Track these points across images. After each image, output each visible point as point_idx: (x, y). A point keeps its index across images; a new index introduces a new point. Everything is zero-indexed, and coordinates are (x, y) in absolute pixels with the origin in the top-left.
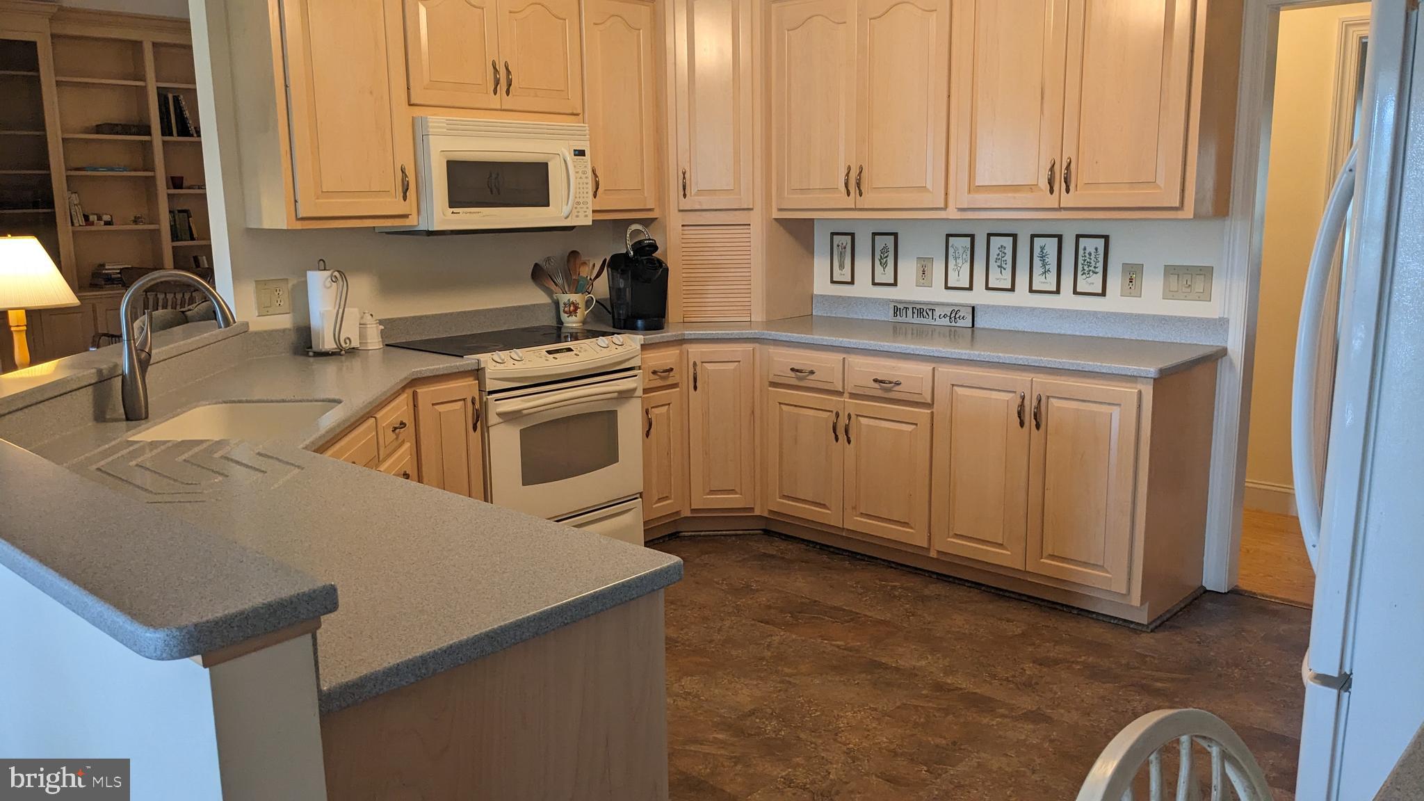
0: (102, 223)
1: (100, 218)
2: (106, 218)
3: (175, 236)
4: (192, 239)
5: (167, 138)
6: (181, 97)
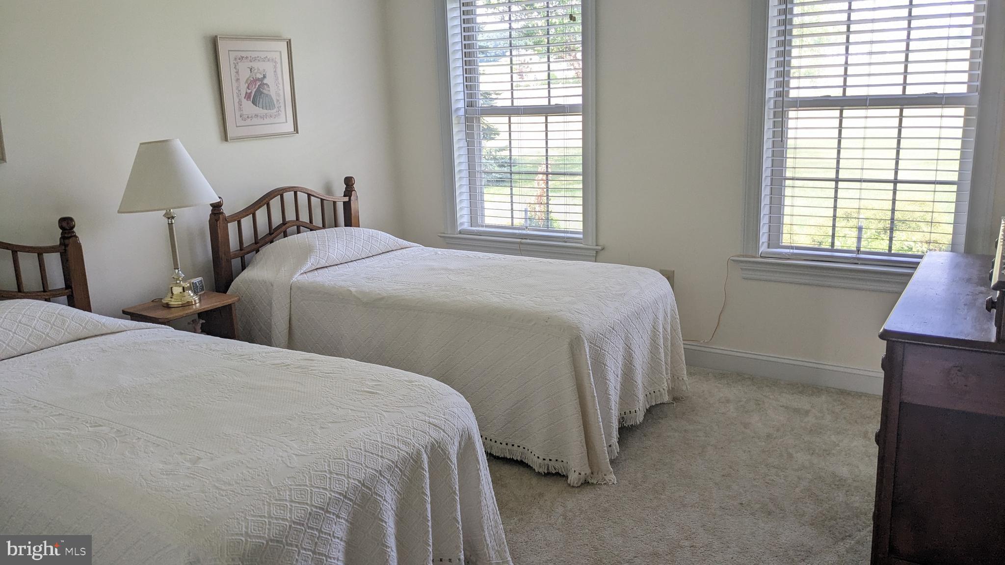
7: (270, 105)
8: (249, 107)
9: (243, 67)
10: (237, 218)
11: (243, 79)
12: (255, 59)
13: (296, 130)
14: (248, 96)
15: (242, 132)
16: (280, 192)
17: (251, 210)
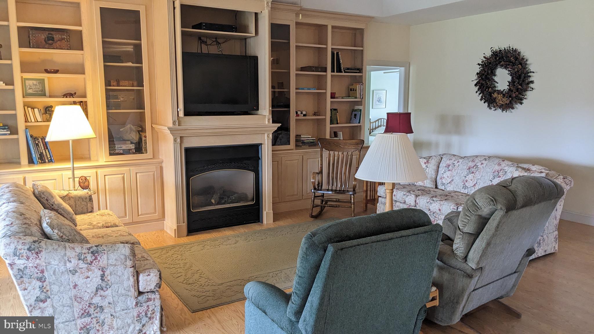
0: (302, 115)
1: (302, 113)
2: (304, 113)
3: (332, 123)
4: (337, 123)
5: (333, 74)
6: (340, 53)
7: (381, 102)
8: (377, 103)
9: (377, 95)
10: (373, 123)
11: (377, 97)
12: (379, 94)
13: (386, 107)
14: (377, 101)
15: (376, 107)
16: (381, 119)
17: (375, 122)
